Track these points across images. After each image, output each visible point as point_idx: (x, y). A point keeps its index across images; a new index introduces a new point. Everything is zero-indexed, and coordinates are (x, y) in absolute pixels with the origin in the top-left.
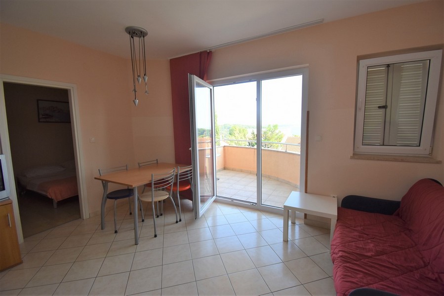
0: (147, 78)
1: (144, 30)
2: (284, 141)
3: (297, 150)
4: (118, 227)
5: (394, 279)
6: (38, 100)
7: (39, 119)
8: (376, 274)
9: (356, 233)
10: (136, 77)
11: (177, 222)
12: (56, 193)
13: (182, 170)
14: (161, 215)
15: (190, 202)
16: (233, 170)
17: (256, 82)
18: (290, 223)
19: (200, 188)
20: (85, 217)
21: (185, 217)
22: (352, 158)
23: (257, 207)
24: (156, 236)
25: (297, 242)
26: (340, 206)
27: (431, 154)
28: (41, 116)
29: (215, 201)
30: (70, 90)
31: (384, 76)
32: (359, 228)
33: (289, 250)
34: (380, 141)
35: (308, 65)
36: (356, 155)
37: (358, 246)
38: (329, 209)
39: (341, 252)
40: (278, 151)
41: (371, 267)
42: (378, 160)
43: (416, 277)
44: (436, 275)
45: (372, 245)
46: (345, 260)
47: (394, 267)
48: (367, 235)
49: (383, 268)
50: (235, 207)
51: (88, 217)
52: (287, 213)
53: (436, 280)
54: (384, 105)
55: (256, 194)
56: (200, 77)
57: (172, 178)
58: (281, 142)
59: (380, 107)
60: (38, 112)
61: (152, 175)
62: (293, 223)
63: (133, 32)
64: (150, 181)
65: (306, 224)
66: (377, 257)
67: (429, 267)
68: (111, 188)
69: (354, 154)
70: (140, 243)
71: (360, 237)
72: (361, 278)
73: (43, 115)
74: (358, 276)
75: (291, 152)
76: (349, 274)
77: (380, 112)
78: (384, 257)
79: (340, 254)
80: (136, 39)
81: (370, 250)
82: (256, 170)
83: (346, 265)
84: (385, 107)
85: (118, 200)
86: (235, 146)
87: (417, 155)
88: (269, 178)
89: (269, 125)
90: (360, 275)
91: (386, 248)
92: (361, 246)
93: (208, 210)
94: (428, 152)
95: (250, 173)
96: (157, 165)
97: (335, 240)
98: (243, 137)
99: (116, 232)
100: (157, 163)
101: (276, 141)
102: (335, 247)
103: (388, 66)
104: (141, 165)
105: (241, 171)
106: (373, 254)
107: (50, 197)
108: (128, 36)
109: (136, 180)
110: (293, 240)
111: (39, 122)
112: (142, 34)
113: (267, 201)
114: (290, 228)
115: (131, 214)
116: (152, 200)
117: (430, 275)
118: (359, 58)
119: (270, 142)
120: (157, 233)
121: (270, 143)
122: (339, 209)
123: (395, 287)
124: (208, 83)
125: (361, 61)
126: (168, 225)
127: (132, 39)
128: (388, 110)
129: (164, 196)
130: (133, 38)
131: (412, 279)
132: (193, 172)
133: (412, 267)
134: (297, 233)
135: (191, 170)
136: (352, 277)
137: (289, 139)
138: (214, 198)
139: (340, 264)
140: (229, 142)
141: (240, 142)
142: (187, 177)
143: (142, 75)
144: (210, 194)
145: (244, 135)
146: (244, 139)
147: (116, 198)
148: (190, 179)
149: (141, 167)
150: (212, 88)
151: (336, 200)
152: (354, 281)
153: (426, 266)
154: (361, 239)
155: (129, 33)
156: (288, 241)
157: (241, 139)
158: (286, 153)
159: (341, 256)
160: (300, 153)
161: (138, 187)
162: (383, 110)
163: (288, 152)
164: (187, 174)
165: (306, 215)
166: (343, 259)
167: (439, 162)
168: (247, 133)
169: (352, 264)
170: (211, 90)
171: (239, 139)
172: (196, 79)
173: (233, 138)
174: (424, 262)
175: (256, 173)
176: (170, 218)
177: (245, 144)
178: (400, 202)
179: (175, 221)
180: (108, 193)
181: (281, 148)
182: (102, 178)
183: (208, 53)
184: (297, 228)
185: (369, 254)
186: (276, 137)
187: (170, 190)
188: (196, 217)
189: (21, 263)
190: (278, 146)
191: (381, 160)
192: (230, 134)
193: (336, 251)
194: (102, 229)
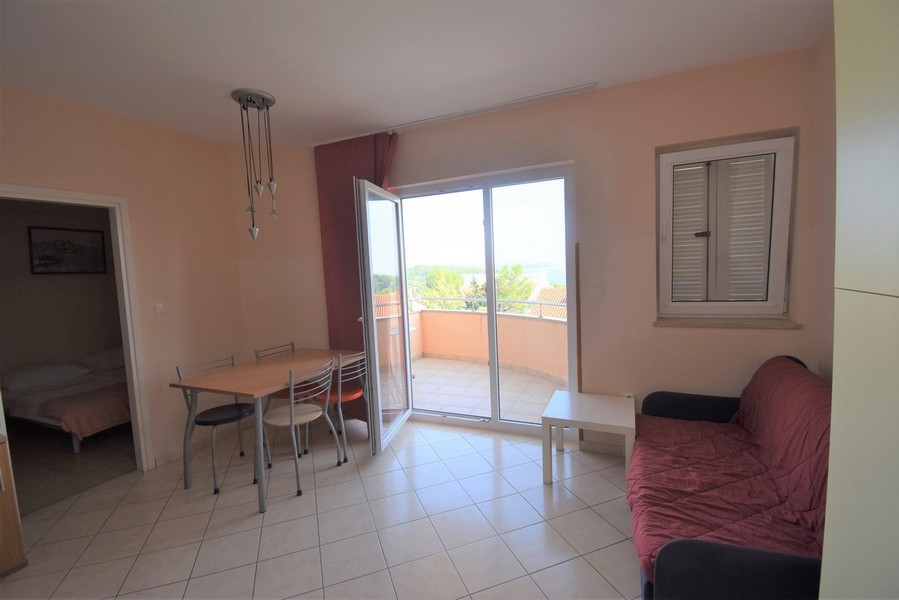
0: (275, 186)
1: (267, 96)
2: (533, 297)
3: (561, 315)
4: (219, 482)
5: (730, 526)
6: (30, 228)
7: (32, 266)
8: (702, 520)
9: (667, 457)
10: (254, 183)
11: (339, 464)
12: (79, 421)
13: (346, 361)
14: (306, 452)
15: (360, 425)
16: (440, 357)
17: (481, 191)
18: (554, 450)
19: (382, 395)
20: (145, 468)
21: (354, 453)
22: (656, 325)
23: (492, 426)
24: (299, 493)
25: (568, 483)
26: (640, 412)
27: (786, 313)
28: (36, 262)
29: (411, 420)
30: (114, 208)
31: (702, 180)
32: (673, 448)
33: (555, 499)
34: (701, 294)
35: (573, 161)
36: (662, 320)
37: (672, 477)
38: (622, 418)
39: (642, 490)
40: (525, 318)
41: (694, 509)
42: (700, 327)
43: (767, 521)
44: (798, 516)
45: (694, 474)
46: (650, 501)
47: (732, 508)
48: (686, 458)
49: (713, 511)
50: (450, 428)
51: (152, 465)
52: (549, 432)
53: (797, 524)
54: (705, 230)
55: (488, 401)
56: (375, 183)
57: (328, 378)
58: (529, 300)
59: (697, 235)
60: (31, 252)
61: (290, 373)
62: (561, 451)
63: (247, 100)
64: (287, 384)
65: (583, 450)
66: (704, 494)
67: (787, 503)
68: (205, 403)
69: (658, 318)
70: (269, 509)
71: (674, 462)
72: (677, 528)
73: (40, 259)
74: (673, 525)
75: (548, 318)
76: (658, 524)
77: (698, 243)
78: (715, 493)
79: (643, 492)
80: (253, 111)
81: (691, 483)
82: (488, 356)
83: (651, 509)
84: (706, 234)
85: (219, 426)
86: (440, 309)
87: (763, 317)
88: (511, 369)
89: (506, 267)
90: (677, 524)
91: (717, 478)
92: (676, 477)
93: (398, 437)
94: (781, 309)
95: (475, 361)
96: (292, 352)
97: (633, 470)
98: (455, 292)
99: (216, 491)
100: (293, 349)
101: (520, 298)
102: (633, 482)
103: (708, 164)
104: (261, 354)
105: (457, 359)
106: (697, 488)
107: (68, 430)
108: (238, 106)
109: (257, 384)
110: (561, 480)
111: (33, 273)
112: (264, 103)
113: (510, 413)
114: (554, 459)
115: (242, 454)
116: (291, 422)
117: (789, 517)
118: (660, 151)
119: (506, 299)
120: (302, 488)
121: (507, 302)
122: (638, 417)
123: (733, 539)
124: (390, 191)
125: (662, 156)
126: (322, 470)
127: (244, 112)
128: (712, 239)
129: (313, 413)
130: (246, 109)
131: (760, 523)
132: (366, 365)
133: (759, 505)
134: (567, 466)
135: (363, 360)
136: (662, 528)
137: (544, 292)
138: (409, 412)
139: (644, 508)
140: (428, 302)
141: (450, 302)
142: (356, 374)
143: (266, 179)
144: (401, 406)
145: (457, 288)
146: (456, 295)
147: (215, 423)
148: (361, 379)
149: (261, 359)
150: (398, 201)
151: (632, 401)
152: (666, 533)
153: (782, 502)
154: (677, 466)
155: (240, 100)
156: (552, 483)
157: (452, 297)
158: (540, 319)
159: (644, 496)
160: (566, 320)
161: (262, 398)
162: (703, 240)
163: (545, 317)
164: (356, 369)
165: (581, 432)
166: (647, 500)
167: (799, 327)
168: (463, 283)
169: (663, 506)
170: (397, 204)
171: (448, 297)
172: (369, 187)
173: (435, 294)
174: (779, 496)
175: (488, 359)
176: (325, 458)
177: (458, 306)
178: (739, 399)
179: (336, 462)
180: (197, 413)
181: (529, 311)
182: (182, 384)
183: (391, 136)
184: (567, 459)
185: (690, 489)
186: (519, 289)
187: (324, 401)
188: (374, 450)
189: (24, 564)
190: (523, 307)
191: (704, 327)
192: (428, 286)
193: (636, 488)
194: (186, 488)
